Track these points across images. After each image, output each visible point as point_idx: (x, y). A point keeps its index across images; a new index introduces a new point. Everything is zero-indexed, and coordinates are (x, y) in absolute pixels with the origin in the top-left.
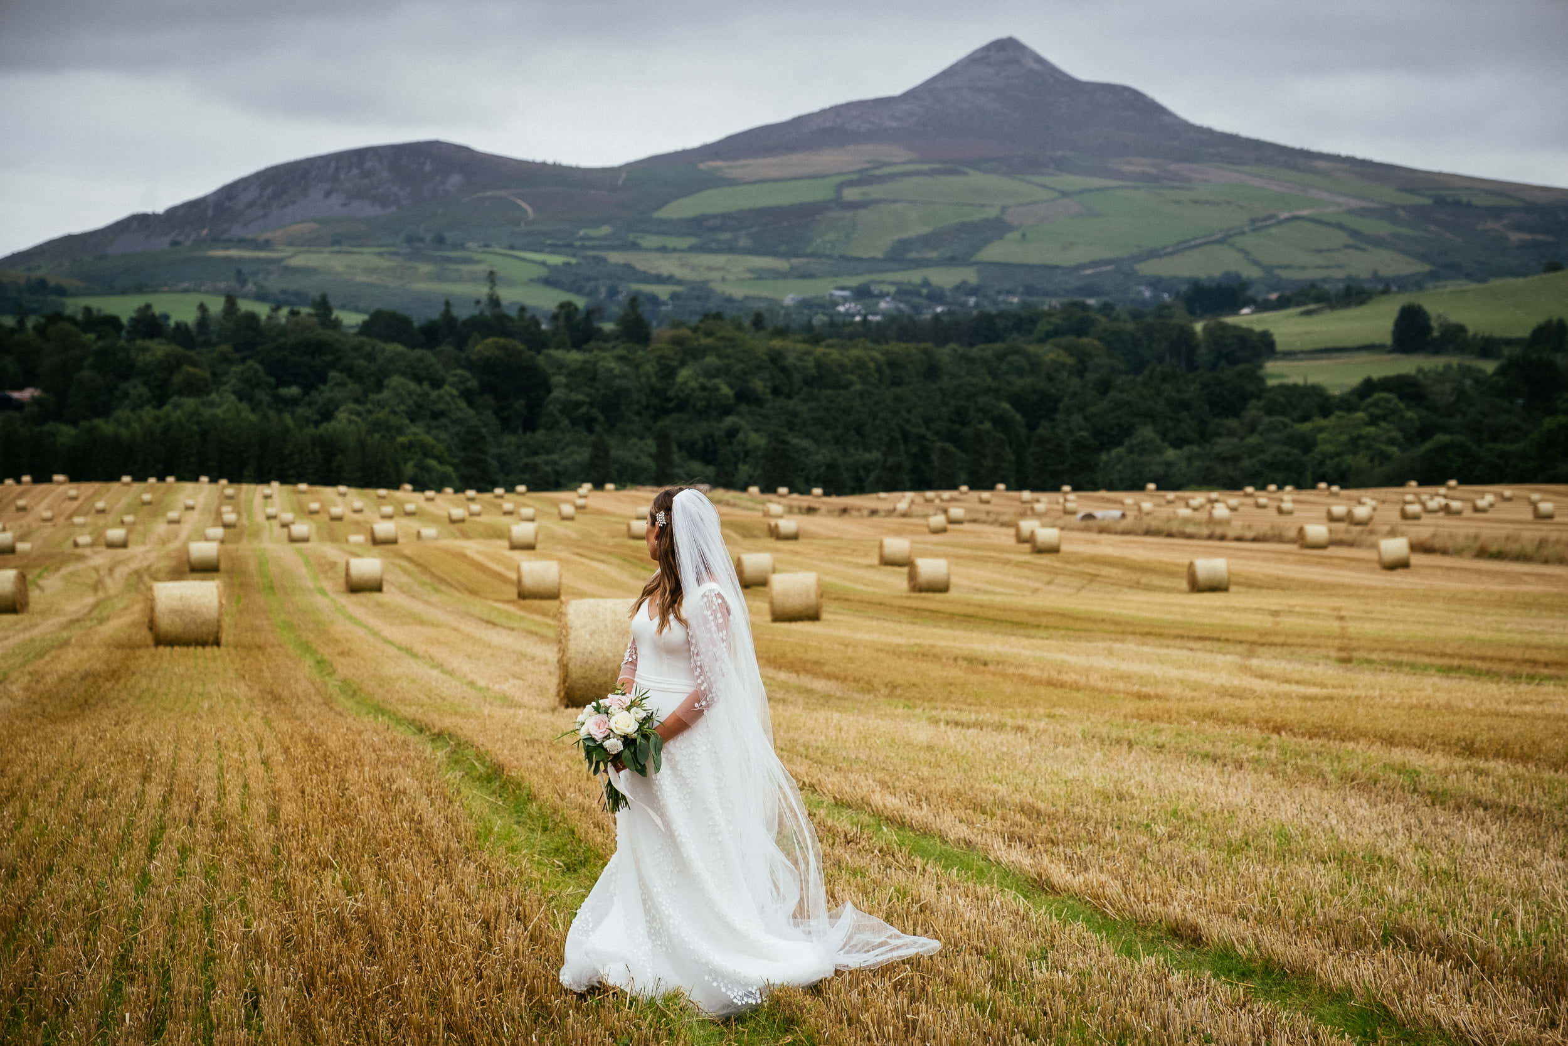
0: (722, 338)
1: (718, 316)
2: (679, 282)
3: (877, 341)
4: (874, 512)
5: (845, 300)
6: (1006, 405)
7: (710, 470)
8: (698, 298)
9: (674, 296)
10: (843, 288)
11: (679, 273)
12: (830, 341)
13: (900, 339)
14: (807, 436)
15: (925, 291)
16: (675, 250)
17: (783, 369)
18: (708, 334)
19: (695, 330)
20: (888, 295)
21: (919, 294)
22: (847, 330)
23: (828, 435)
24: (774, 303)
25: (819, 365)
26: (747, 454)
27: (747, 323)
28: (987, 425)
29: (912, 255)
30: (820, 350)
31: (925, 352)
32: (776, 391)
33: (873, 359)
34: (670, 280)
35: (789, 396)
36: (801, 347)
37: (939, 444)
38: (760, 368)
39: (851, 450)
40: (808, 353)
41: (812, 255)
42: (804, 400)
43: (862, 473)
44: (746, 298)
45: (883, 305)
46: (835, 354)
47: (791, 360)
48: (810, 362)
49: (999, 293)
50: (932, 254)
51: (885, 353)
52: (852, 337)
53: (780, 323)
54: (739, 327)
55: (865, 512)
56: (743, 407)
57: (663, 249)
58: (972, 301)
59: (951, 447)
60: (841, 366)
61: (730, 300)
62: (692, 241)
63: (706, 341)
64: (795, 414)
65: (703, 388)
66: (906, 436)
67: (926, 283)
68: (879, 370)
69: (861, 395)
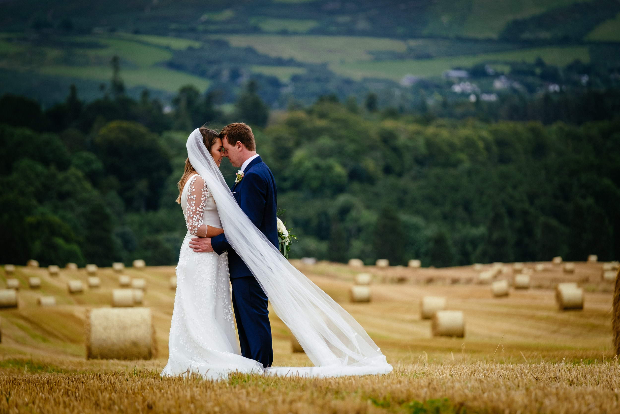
0: (335, 120)
1: (333, 99)
2: (300, 65)
3: (486, 120)
4: (455, 281)
5: (461, 80)
6: (607, 181)
7: (323, 246)
8: (318, 80)
9: (295, 79)
10: (459, 69)
11: (299, 56)
12: (441, 121)
13: (511, 118)
14: (417, 212)
15: (538, 71)
16: (295, 33)
17: (396, 150)
18: (323, 116)
19: (310, 112)
20: (502, 74)
21: (533, 74)
22: (459, 111)
23: (437, 211)
24: (392, 84)
25: (429, 144)
26: (360, 230)
27: (361, 105)
28: (590, 201)
29: (527, 35)
30: (430, 130)
31: (533, 130)
32: (388, 170)
33: (483, 139)
34: (290, 62)
35: (400, 175)
36: (413, 127)
37: (542, 219)
38: (372, 148)
39: (459, 225)
40: (419, 133)
41: (431, 37)
42: (415, 179)
43: (469, 248)
44: (366, 80)
45: (499, 84)
46: (445, 134)
47: (402, 140)
48: (421, 142)
49: (611, 71)
50: (544, 35)
51: (494, 133)
52: (463, 116)
53: (395, 104)
54: (353, 109)
55: (448, 281)
56: (356, 186)
57: (284, 33)
58: (585, 79)
59: (554, 222)
60: (452, 146)
61: (348, 82)
62: (311, 24)
63: (320, 123)
64: (405, 192)
65: (317, 167)
66: (511, 213)
67: (540, 63)
68: (488, 148)
69: (469, 173)
